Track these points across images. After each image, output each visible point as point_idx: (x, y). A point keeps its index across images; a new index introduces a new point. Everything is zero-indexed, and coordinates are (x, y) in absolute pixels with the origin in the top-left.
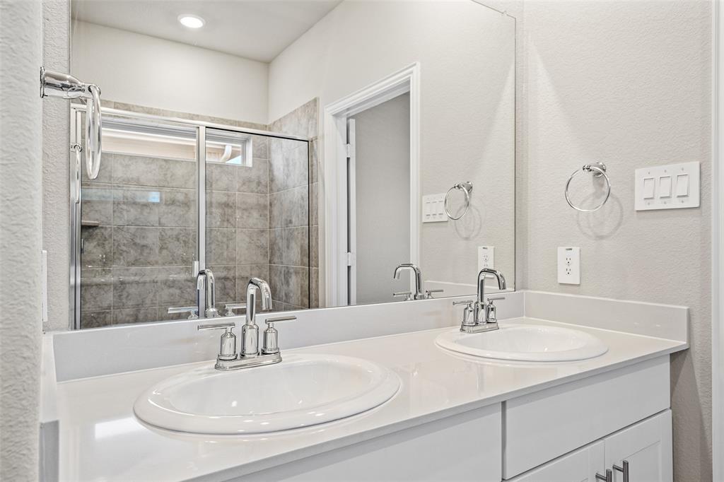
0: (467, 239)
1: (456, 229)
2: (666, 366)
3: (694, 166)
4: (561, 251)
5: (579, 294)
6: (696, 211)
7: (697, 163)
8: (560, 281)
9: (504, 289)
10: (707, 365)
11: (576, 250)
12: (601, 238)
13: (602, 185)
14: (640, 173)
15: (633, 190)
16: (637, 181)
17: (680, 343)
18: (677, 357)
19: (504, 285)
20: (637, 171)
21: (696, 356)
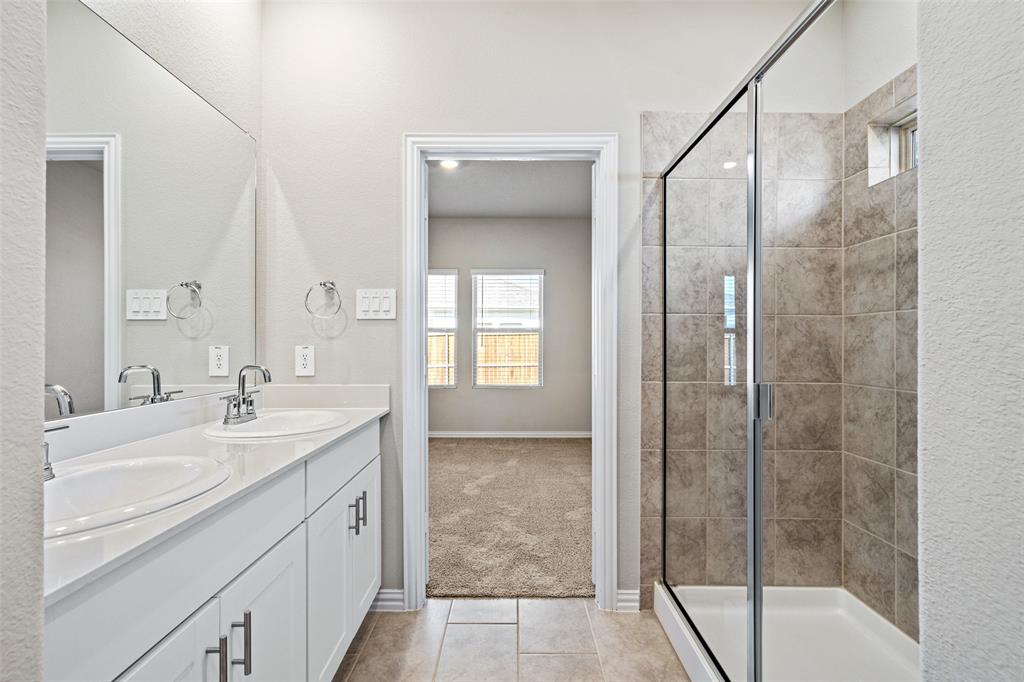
0: (194, 339)
1: (180, 329)
2: (377, 427)
3: (392, 292)
4: (299, 350)
5: (311, 383)
6: (393, 322)
7: (394, 291)
8: (297, 374)
9: (270, 381)
10: (400, 426)
11: (311, 348)
12: (332, 338)
13: (332, 299)
14: (360, 293)
15: (355, 305)
16: (357, 298)
17: (383, 410)
18: (384, 419)
19: (269, 377)
20: (358, 291)
21: (394, 418)
